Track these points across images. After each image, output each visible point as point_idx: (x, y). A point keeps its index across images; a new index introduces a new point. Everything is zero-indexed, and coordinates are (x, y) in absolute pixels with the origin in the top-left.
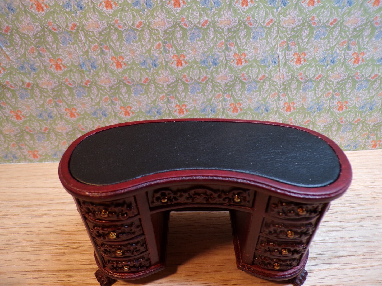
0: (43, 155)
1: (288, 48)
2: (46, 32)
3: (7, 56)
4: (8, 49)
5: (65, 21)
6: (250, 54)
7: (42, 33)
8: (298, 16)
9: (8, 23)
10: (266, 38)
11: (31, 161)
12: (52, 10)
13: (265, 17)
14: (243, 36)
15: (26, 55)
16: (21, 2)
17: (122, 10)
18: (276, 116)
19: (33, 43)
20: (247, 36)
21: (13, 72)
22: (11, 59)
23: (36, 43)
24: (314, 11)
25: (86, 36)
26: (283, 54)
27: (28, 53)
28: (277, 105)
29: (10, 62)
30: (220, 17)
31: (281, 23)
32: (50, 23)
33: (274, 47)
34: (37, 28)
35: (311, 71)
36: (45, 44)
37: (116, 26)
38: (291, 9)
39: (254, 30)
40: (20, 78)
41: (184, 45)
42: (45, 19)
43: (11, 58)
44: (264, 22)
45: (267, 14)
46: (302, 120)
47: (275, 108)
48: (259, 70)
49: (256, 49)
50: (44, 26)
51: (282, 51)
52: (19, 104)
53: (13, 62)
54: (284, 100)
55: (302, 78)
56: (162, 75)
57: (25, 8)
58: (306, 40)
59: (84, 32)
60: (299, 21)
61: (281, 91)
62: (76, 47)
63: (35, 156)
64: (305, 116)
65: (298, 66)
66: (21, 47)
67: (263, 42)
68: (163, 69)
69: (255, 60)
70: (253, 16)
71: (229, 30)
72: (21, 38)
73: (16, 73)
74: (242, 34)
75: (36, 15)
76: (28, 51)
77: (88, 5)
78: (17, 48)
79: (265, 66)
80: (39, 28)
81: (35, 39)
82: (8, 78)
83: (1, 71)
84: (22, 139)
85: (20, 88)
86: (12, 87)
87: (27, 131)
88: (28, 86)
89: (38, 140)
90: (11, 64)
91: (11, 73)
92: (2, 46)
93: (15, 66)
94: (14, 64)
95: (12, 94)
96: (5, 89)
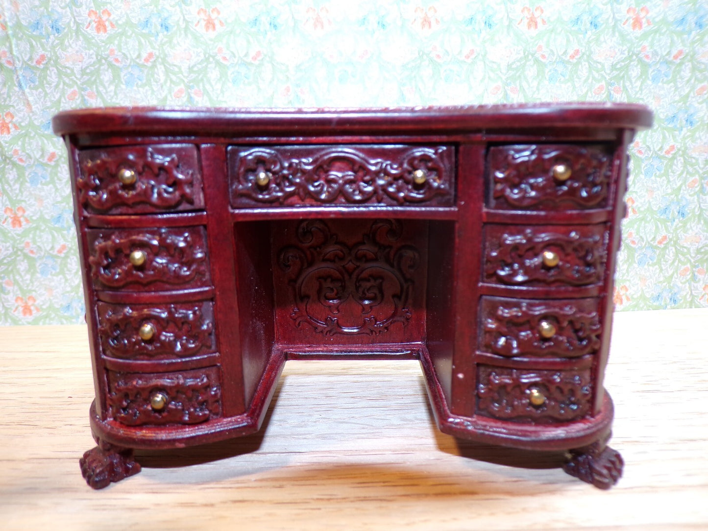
0: (44, 307)
2: (103, 65)
3: (28, 104)
4: (34, 91)
5: (137, 47)
7: (96, 67)
9: (44, 49)
12: (120, 30)
15: (60, 103)
16: (75, 18)
19: (76, 83)
21: (30, 133)
22: (34, 109)
23: (83, 84)
25: (167, 72)
27: (65, 100)
29: (31, 114)
32: (112, 51)
34: (89, 58)
36: (96, 86)
40: (40, 143)
42: (106, 44)
43: (33, 107)
50: (101, 55)
52: (25, 193)
53: (36, 114)
57: (78, 27)
59: (165, 66)
62: (147, 91)
63: (27, 310)
66: (55, 90)
72: (60, 74)
73: (35, 135)
75: (93, 38)
76: (66, 96)
77: (178, 25)
78: (48, 91)
80: (93, 58)
81: (82, 77)
82: (20, 143)
83: (11, 131)
84: (12, 271)
85: (34, 162)
86: (21, 160)
87: (26, 251)
88: (50, 159)
89: (42, 273)
90: (30, 118)
91: (26, 135)
92: (24, 87)
93: (36, 123)
94: (35, 119)
95: (18, 175)
96: (8, 164)
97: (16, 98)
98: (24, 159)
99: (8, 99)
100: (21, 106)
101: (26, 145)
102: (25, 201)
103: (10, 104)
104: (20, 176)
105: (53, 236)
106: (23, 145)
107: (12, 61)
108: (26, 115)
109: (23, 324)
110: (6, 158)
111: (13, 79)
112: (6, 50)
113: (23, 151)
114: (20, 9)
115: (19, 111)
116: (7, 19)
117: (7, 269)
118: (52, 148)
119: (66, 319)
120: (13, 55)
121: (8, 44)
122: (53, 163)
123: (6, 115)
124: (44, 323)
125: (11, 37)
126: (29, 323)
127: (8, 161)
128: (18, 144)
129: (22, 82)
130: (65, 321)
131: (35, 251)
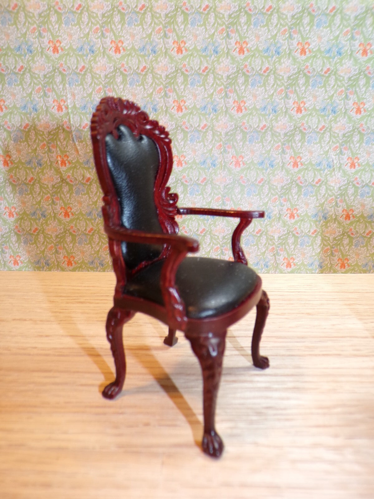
0: (79, 262)
1: (341, 153)
3: (77, 151)
4: (80, 144)
6: (306, 158)
8: (347, 123)
10: (320, 142)
11: (63, 270)
13: (318, 124)
14: (298, 140)
17: (191, 113)
18: (335, 225)
20: (302, 140)
21: (77, 166)
22: (80, 153)
24: (362, 118)
26: (337, 158)
28: (335, 212)
29: (78, 156)
30: (277, 122)
31: (333, 129)
33: (328, 151)
35: (366, 176)
37: (183, 127)
38: (341, 117)
39: (308, 135)
40: (82, 172)
41: (243, 147)
44: (317, 127)
45: (319, 121)
46: (363, 231)
47: (333, 216)
48: (315, 174)
49: (311, 152)
51: (335, 155)
52: (72, 199)
53: (81, 156)
54: (343, 207)
55: (358, 183)
56: (219, 176)
58: (358, 145)
60: (349, 128)
61: (338, 197)
63: (70, 263)
64: (366, 226)
65: (353, 170)
67: (317, 146)
68: (221, 169)
69: (310, 163)
70: (307, 122)
71: (285, 134)
73: (79, 168)
74: (297, 138)
79: (320, 170)
82: (71, 172)
83: (67, 165)
84: (63, 241)
85: (78, 182)
86: (71, 181)
87: (71, 231)
88: (87, 181)
89: (79, 243)
90: (78, 158)
91: (75, 167)
92: (76, 141)
93: (81, 161)
94: (80, 159)
95: (69, 189)
96: (64, 183)
97: (71, 147)
98: (73, 180)
99: (66, 148)
100: (73, 152)
101: (74, 173)
102: (72, 204)
103: (67, 150)
104: (70, 190)
105: (86, 223)
106: (73, 173)
107: (70, 127)
108: (76, 156)
109: (67, 271)
110: (63, 180)
111: (69, 137)
112: (67, 120)
113: (73, 176)
114: (76, 98)
115: (72, 154)
116: (69, 104)
117: (60, 241)
118: (89, 175)
119: (91, 269)
120: (71, 124)
121: (68, 117)
122: (88, 183)
123: (65, 156)
124: (79, 271)
125: (70, 113)
126: (70, 271)
127: (64, 181)
128: (70, 172)
129: (74, 138)
130: (90, 270)
131: (76, 231)
